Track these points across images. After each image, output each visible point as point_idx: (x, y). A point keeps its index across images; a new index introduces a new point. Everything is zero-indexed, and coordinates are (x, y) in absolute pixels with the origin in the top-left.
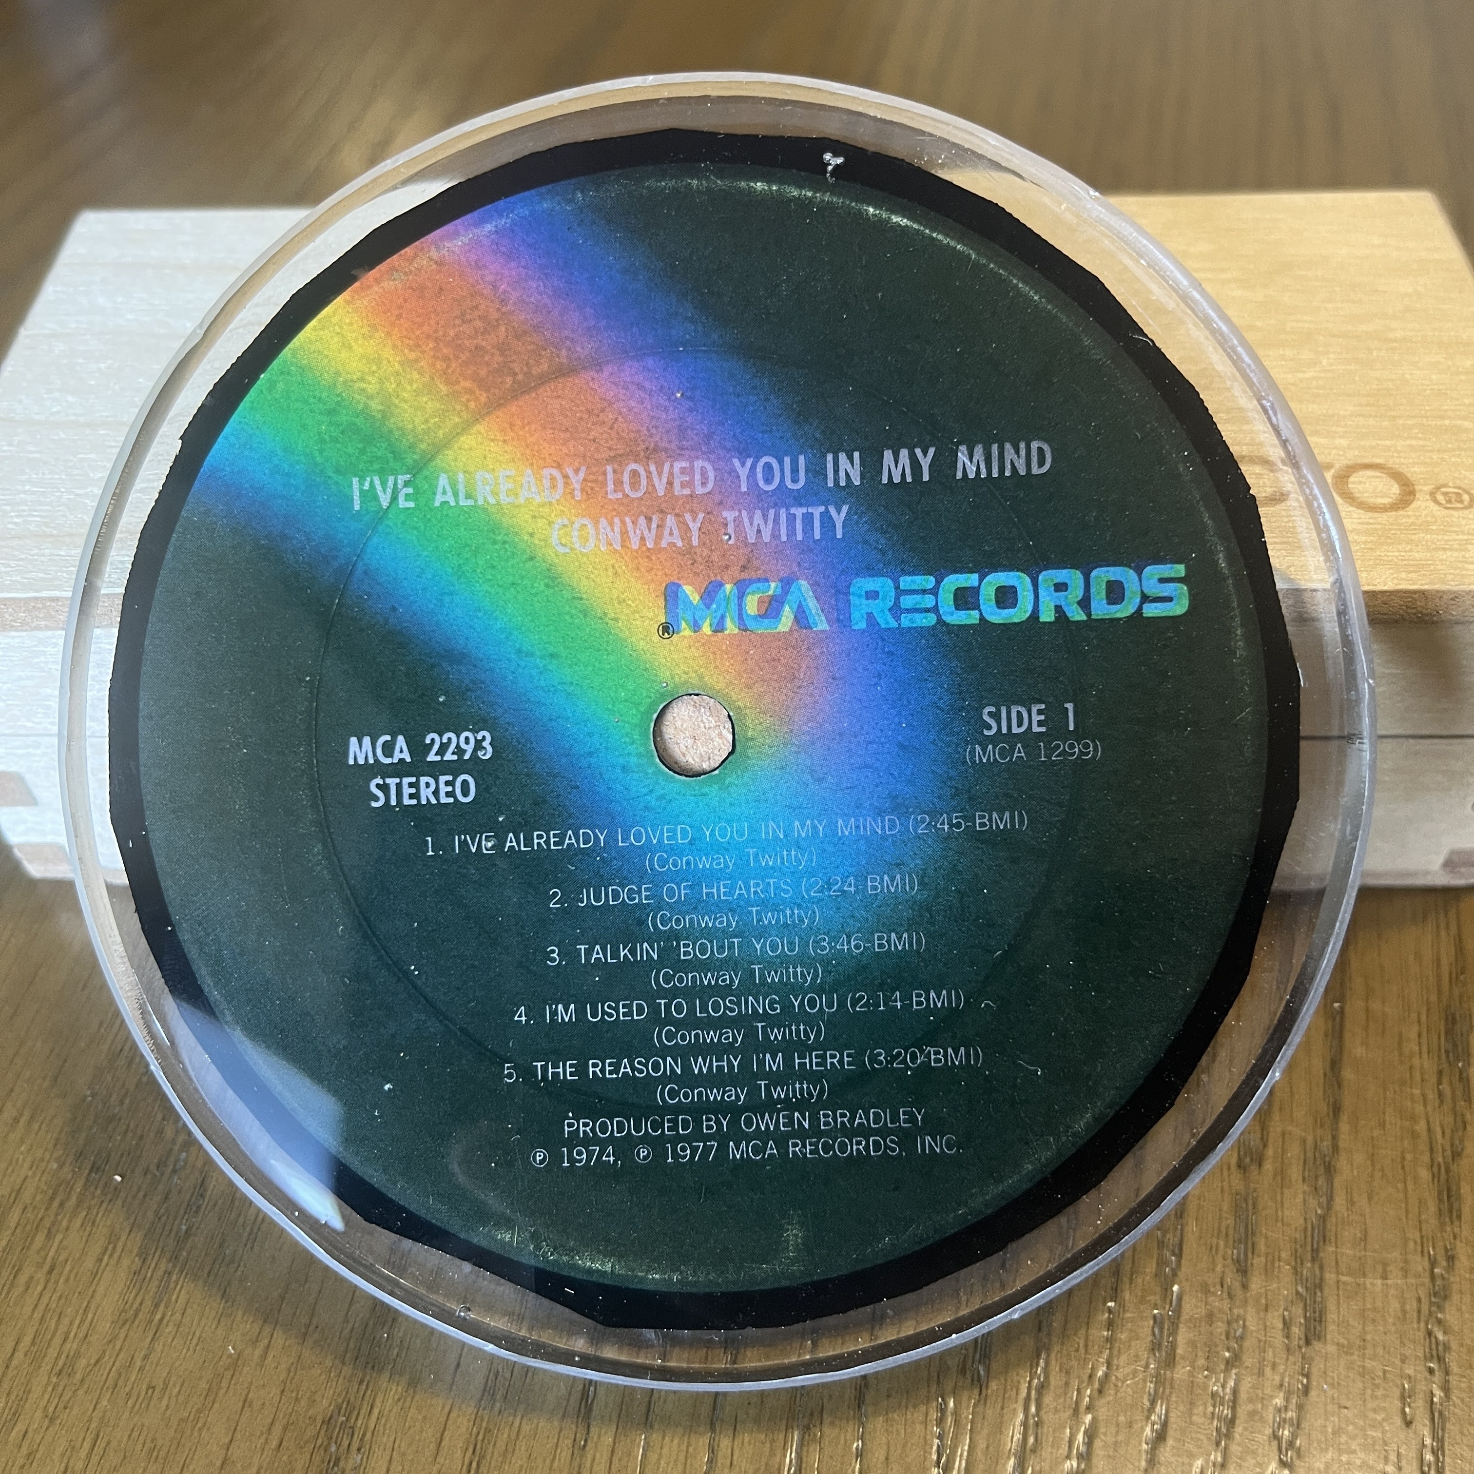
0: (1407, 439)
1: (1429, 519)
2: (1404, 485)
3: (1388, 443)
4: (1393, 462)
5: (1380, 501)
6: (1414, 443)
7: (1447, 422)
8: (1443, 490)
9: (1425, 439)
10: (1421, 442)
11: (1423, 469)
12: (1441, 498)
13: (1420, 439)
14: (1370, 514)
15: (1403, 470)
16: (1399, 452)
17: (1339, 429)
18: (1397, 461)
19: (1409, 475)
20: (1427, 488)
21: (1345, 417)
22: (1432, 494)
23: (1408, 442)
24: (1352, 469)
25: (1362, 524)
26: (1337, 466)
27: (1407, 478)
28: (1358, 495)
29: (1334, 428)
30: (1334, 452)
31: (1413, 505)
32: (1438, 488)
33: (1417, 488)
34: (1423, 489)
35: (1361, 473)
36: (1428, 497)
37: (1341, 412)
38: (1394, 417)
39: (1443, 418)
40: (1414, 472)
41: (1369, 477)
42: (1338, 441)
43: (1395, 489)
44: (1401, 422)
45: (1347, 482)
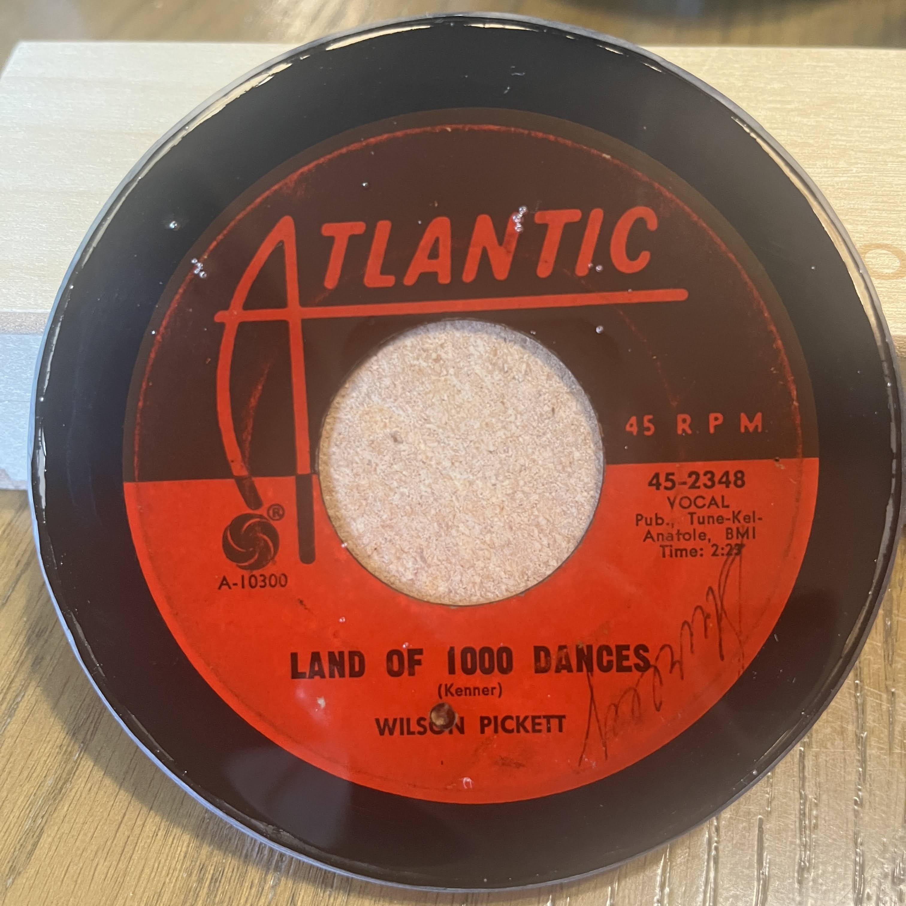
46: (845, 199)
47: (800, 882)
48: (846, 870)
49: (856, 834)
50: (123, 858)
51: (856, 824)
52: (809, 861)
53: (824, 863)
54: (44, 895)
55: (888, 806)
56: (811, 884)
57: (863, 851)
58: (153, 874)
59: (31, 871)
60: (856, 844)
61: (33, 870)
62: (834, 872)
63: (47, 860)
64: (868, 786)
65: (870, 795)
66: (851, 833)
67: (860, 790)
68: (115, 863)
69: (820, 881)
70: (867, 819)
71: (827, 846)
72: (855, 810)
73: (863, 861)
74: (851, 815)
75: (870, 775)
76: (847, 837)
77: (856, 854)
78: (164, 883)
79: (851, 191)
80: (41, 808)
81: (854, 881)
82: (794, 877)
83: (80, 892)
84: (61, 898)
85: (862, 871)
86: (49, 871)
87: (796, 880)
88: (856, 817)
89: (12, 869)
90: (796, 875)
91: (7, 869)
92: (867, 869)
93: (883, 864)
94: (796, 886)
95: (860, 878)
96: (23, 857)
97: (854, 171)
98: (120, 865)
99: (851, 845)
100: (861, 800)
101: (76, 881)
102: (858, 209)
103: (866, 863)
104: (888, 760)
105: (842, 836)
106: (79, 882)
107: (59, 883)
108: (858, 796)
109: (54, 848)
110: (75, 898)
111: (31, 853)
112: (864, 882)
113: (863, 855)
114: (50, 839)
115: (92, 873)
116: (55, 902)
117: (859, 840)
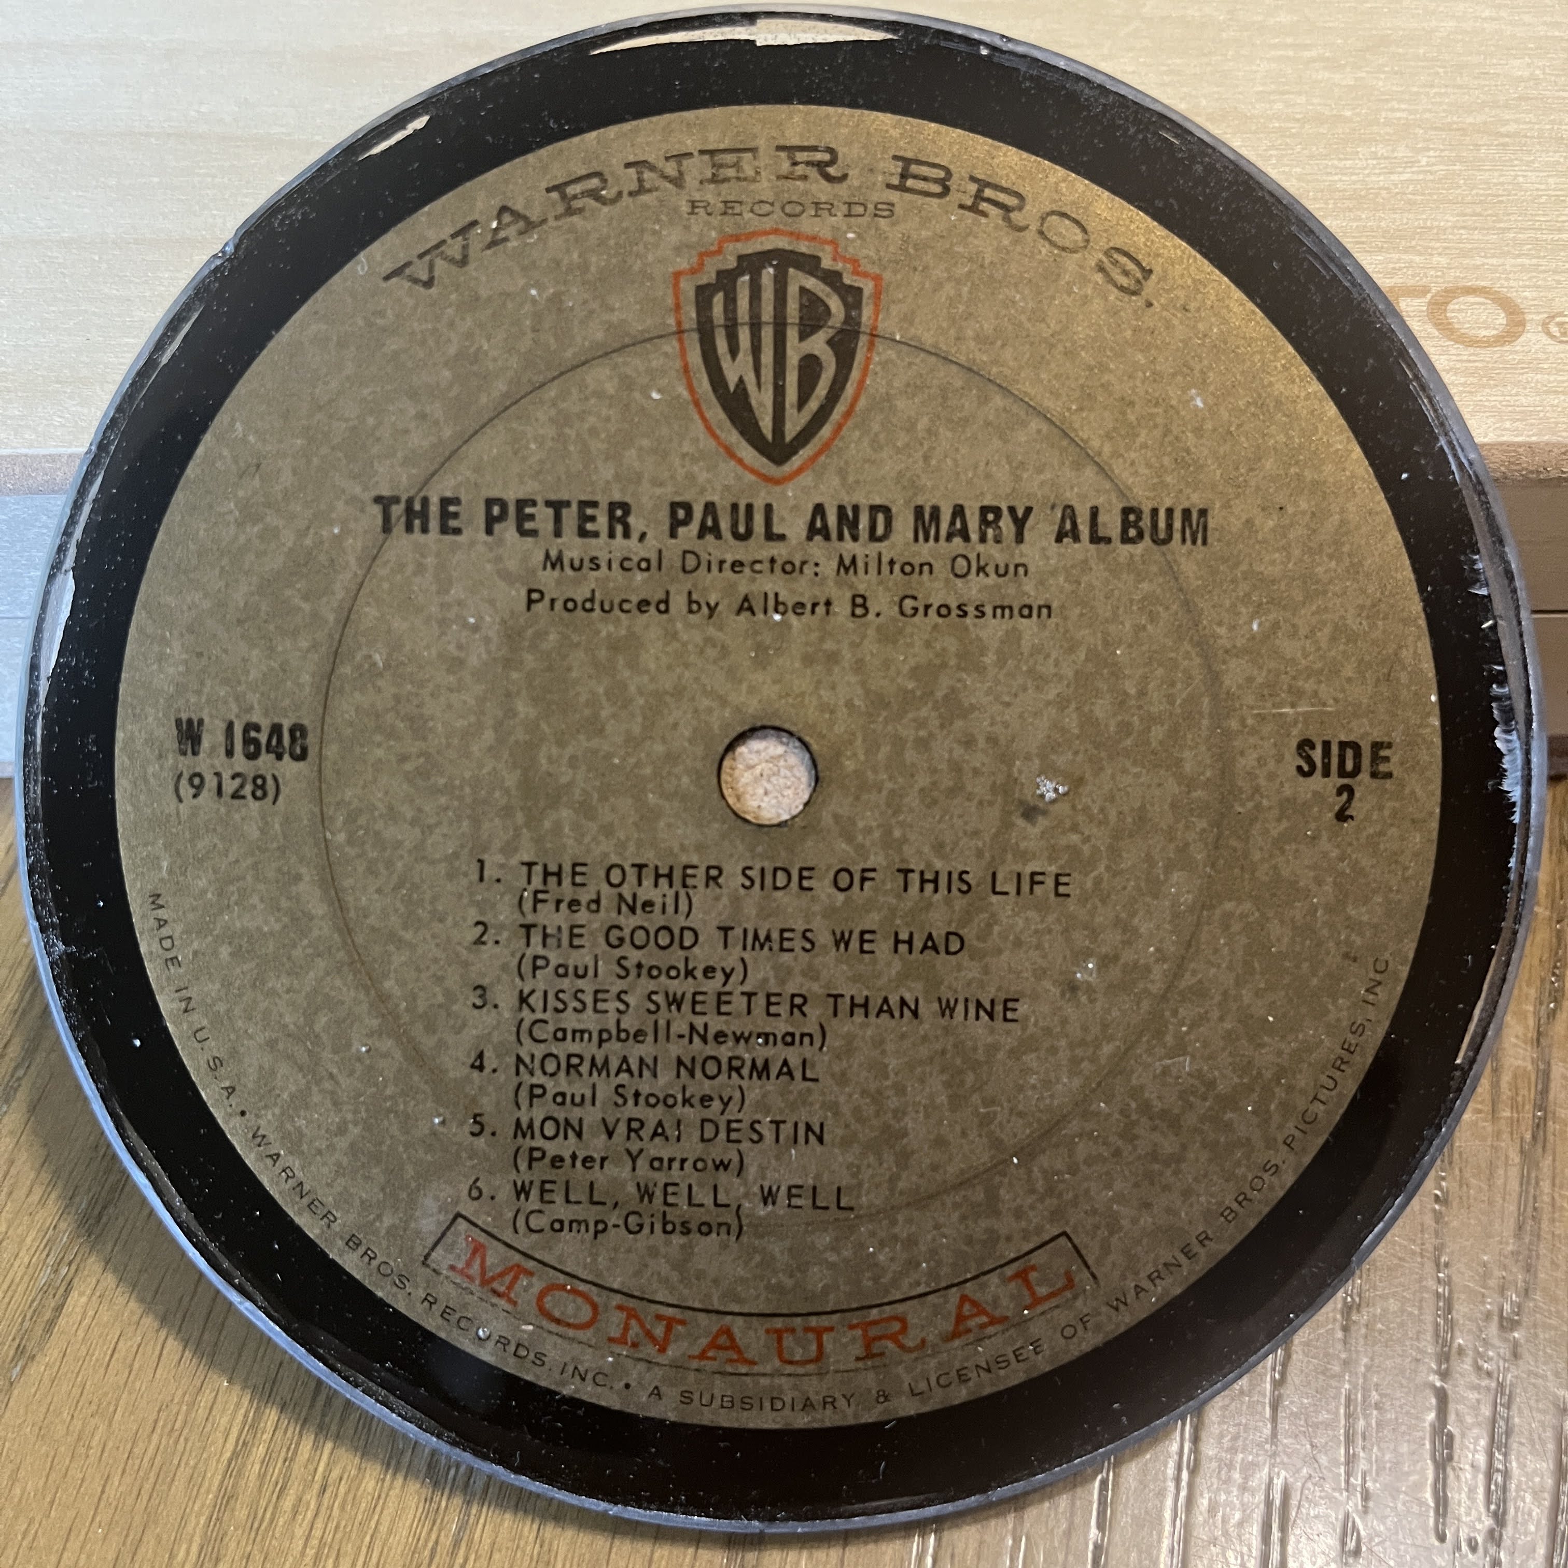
0: (1517, 256)
1: (1539, 355)
2: (1511, 313)
4: (1502, 286)
5: (1482, 333)
6: (1526, 261)
8: (1558, 319)
9: (1539, 257)
10: (1534, 261)
11: (1534, 294)
12: (1554, 330)
13: (1533, 256)
14: (1471, 350)
15: (1512, 295)
16: (1508, 273)
17: (1437, 245)
18: (1505, 284)
19: (1518, 301)
20: (1539, 318)
21: (1445, 230)
22: (1545, 326)
23: (1519, 261)
24: (1451, 294)
25: (1462, 361)
26: (1435, 290)
27: (1516, 305)
28: (1457, 326)
29: (1433, 244)
30: (1433, 273)
31: (1522, 339)
32: (1552, 318)
33: (1528, 317)
34: (1535, 318)
35: (1461, 299)
36: (1540, 328)
37: (1442, 224)
38: (1504, 229)
40: (1525, 297)
41: (1472, 304)
42: (1436, 259)
43: (1501, 319)
44: (1511, 235)
45: (1445, 311)
46: (1409, 211)
47: (1345, 1329)
48: (1420, 1308)
49: (1439, 1249)
50: (210, 1324)
51: (1437, 1233)
52: (1360, 1296)
53: (1384, 1298)
54: (76, 1391)
55: (1491, 1203)
56: (1363, 1331)
57: (1449, 1277)
58: (262, 1350)
59: (52, 1353)
60: (1438, 1265)
61: (56, 1353)
62: (1402, 1311)
63: (81, 1333)
64: (1457, 1172)
65: (1461, 1186)
66: (1429, 1247)
67: (1443, 1179)
68: (196, 1334)
69: (1380, 1326)
70: (1455, 1224)
71: (1389, 1269)
72: (1434, 1210)
73: (1450, 1292)
74: (1429, 1220)
75: (1460, 1154)
76: (1422, 1256)
77: (1439, 1280)
78: (281, 1364)
79: (1419, 198)
80: (66, 1249)
81: (1437, 1325)
82: (1335, 1320)
83: (138, 1384)
84: (106, 1394)
85: (1449, 1309)
86: (84, 1350)
87: (1338, 1325)
88: (1437, 1222)
89: (20, 1351)
90: (1339, 1316)
91: (12, 1353)
92: (1456, 1306)
93: (1483, 1296)
94: (1340, 1334)
95: (1446, 1319)
96: (39, 1331)
97: (1423, 162)
98: (206, 1337)
99: (1429, 1267)
100: (1446, 1193)
101: (131, 1366)
102: (1431, 228)
103: (1456, 1296)
104: (1490, 1129)
105: (1413, 1253)
106: (136, 1366)
107: (102, 1371)
108: (1441, 1189)
109: (91, 1313)
110: (130, 1393)
111: (52, 1323)
112: (1451, 1325)
113: (1449, 1282)
114: (84, 1300)
115: (157, 1352)
116: (96, 1400)
117: (1444, 1259)
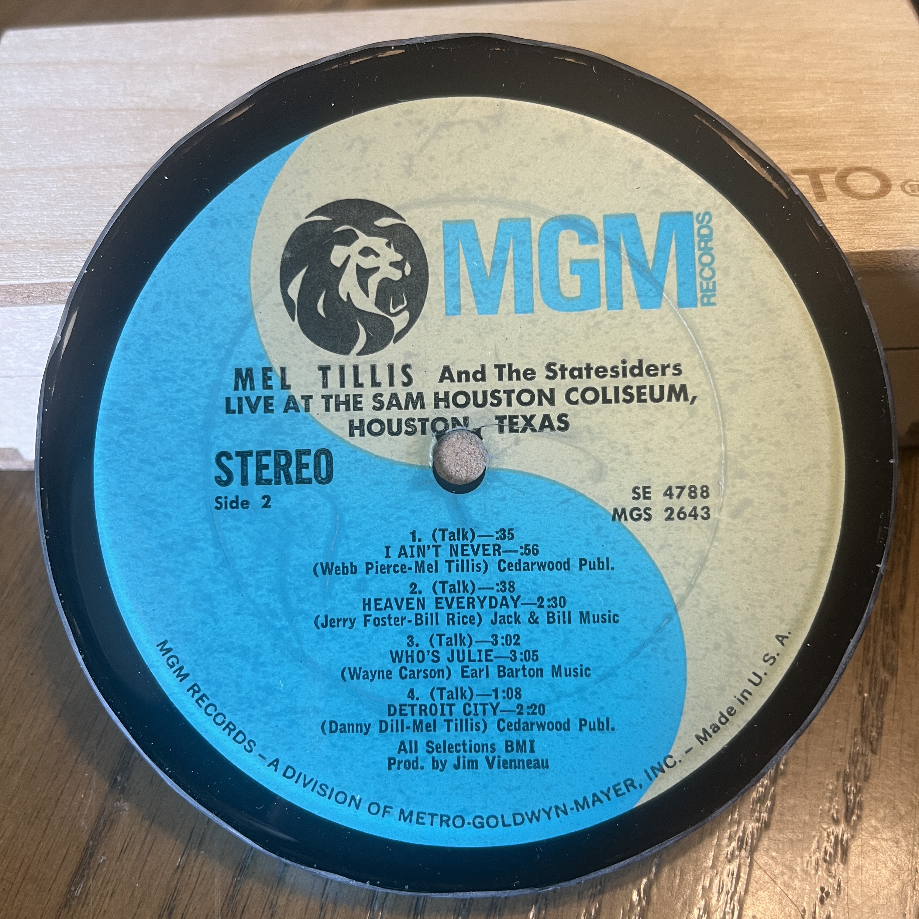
0: (885, 149)
1: (900, 203)
2: (883, 181)
3: (873, 153)
4: (877, 166)
5: (867, 192)
6: (890, 152)
7: (912, 138)
8: (910, 183)
9: (898, 150)
10: (895, 152)
11: (897, 170)
12: (908, 189)
13: (894, 150)
14: (861, 201)
15: (883, 170)
16: (881, 159)
17: (840, 145)
18: (879, 165)
19: (887, 174)
20: (899, 182)
21: (844, 137)
22: (902, 187)
23: (887, 152)
24: (849, 171)
25: (855, 207)
26: (839, 169)
27: (885, 176)
28: (853, 188)
29: (837, 145)
30: (838, 160)
31: (890, 194)
32: (906, 182)
33: (892, 182)
34: (896, 183)
35: (855, 174)
36: (900, 188)
37: (842, 133)
38: (877, 136)
39: (909, 135)
40: (890, 171)
41: (861, 176)
42: (839, 153)
43: (878, 184)
44: (882, 138)
45: (846, 180)
